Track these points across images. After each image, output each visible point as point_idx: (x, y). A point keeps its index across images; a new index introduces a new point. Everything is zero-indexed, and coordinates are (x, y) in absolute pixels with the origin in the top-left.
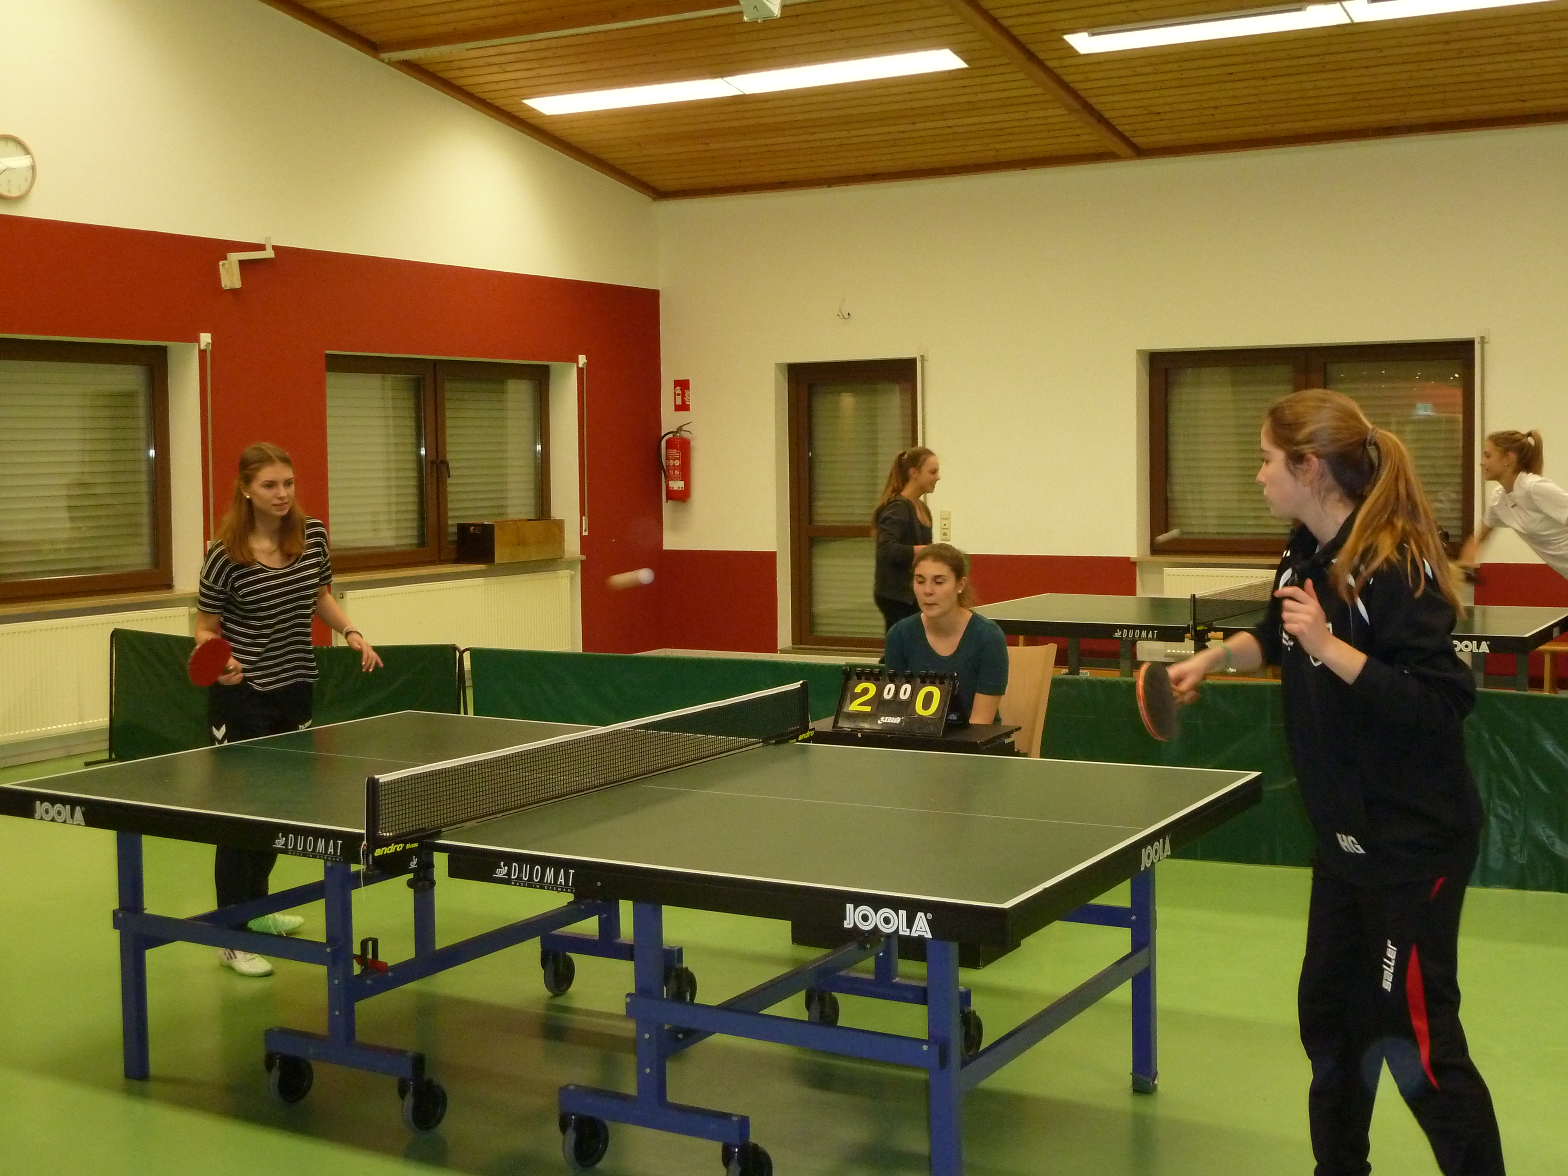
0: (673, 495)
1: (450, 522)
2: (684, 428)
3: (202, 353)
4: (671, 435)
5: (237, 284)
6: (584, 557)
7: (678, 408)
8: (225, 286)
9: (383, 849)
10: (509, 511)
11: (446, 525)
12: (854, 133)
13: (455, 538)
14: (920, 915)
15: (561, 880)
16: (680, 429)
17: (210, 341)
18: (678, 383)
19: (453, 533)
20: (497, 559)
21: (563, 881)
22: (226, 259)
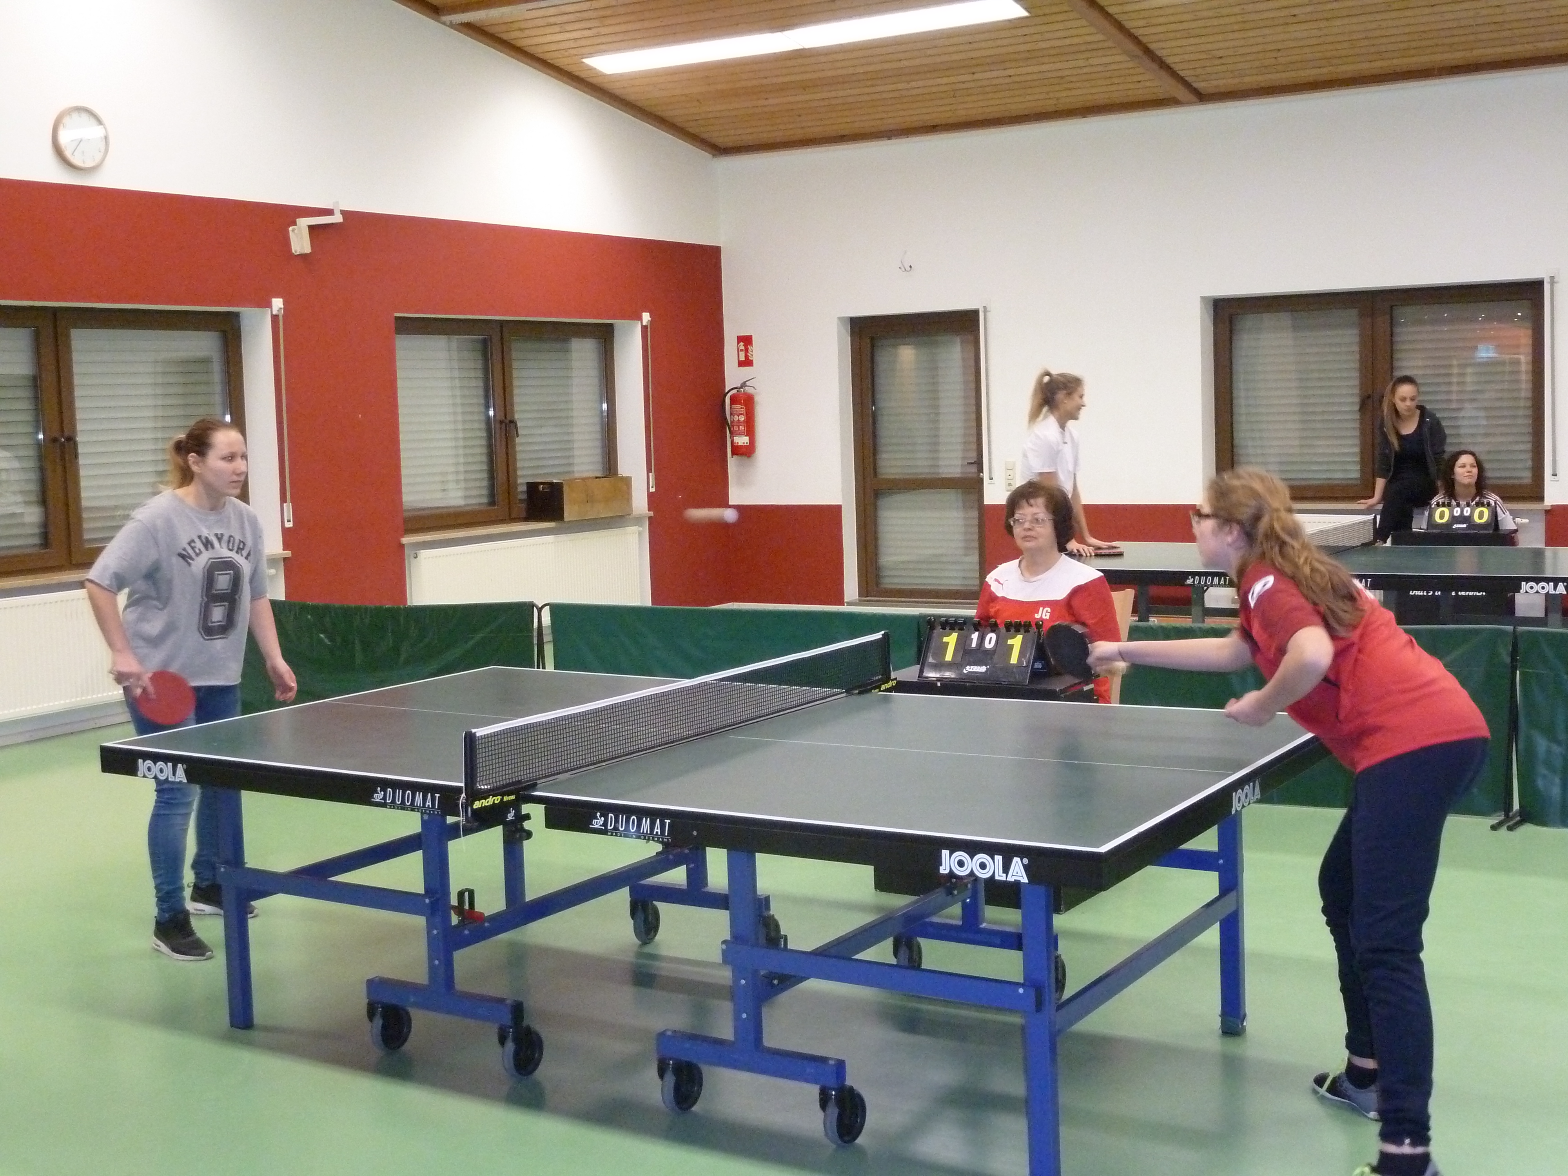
0: (737, 451)
1: (520, 481)
2: (748, 383)
3: (275, 318)
4: (735, 391)
5: (307, 249)
6: (651, 514)
7: (741, 364)
8: (296, 252)
9: (481, 801)
10: (576, 469)
11: (516, 485)
12: (913, 84)
13: (524, 497)
14: (1016, 860)
15: (657, 830)
16: (744, 385)
17: (282, 306)
18: (740, 339)
19: (522, 492)
20: (567, 516)
21: (659, 831)
22: (295, 224)
